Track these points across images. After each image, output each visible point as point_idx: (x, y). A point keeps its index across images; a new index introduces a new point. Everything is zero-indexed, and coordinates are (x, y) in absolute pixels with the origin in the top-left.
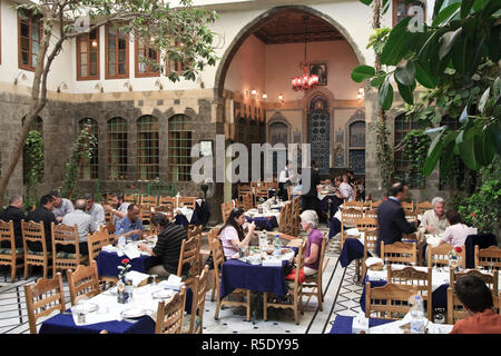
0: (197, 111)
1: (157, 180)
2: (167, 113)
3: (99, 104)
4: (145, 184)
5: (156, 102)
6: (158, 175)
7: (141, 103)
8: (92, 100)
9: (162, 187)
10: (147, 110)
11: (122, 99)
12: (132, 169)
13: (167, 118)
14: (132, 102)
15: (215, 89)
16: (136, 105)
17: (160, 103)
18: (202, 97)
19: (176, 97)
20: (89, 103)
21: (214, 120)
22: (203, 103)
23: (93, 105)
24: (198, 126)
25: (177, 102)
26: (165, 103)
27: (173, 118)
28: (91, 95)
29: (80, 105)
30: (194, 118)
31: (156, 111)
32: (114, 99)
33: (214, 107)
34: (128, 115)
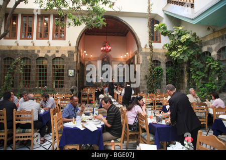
0: (67, 56)
1: (46, 87)
2: (52, 56)
3: (16, 51)
4: (40, 89)
5: (46, 51)
6: (46, 85)
7: (39, 51)
8: (12, 49)
9: (48, 91)
10: (41, 55)
11: (28, 49)
12: (33, 82)
13: (52, 59)
14: (34, 51)
15: (76, 47)
16: (36, 52)
17: (49, 52)
18: (69, 50)
19: (57, 49)
20: (10, 51)
21: (75, 60)
22: (70, 53)
23: (13, 51)
24: (68, 63)
25: (57, 52)
26: (51, 52)
27: (55, 58)
28: (11, 47)
29: (5, 51)
30: (65, 59)
31: (46, 55)
32: (24, 49)
33: (75, 55)
34: (31, 57)
